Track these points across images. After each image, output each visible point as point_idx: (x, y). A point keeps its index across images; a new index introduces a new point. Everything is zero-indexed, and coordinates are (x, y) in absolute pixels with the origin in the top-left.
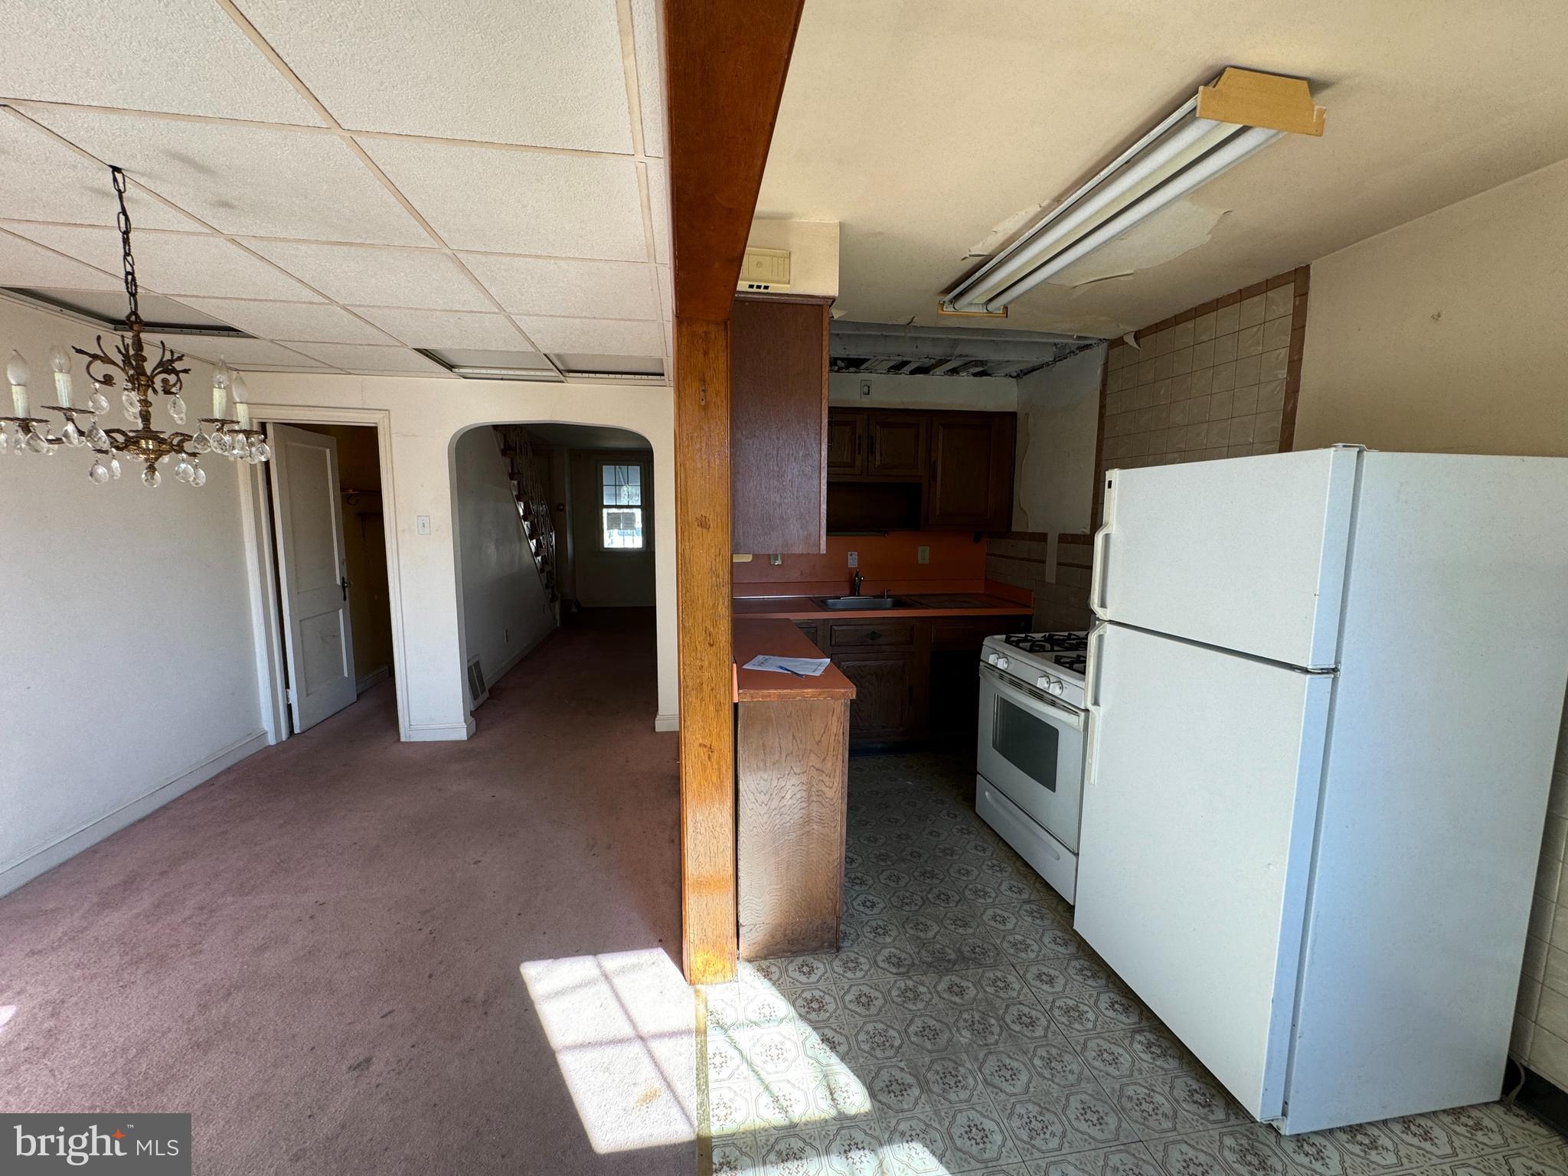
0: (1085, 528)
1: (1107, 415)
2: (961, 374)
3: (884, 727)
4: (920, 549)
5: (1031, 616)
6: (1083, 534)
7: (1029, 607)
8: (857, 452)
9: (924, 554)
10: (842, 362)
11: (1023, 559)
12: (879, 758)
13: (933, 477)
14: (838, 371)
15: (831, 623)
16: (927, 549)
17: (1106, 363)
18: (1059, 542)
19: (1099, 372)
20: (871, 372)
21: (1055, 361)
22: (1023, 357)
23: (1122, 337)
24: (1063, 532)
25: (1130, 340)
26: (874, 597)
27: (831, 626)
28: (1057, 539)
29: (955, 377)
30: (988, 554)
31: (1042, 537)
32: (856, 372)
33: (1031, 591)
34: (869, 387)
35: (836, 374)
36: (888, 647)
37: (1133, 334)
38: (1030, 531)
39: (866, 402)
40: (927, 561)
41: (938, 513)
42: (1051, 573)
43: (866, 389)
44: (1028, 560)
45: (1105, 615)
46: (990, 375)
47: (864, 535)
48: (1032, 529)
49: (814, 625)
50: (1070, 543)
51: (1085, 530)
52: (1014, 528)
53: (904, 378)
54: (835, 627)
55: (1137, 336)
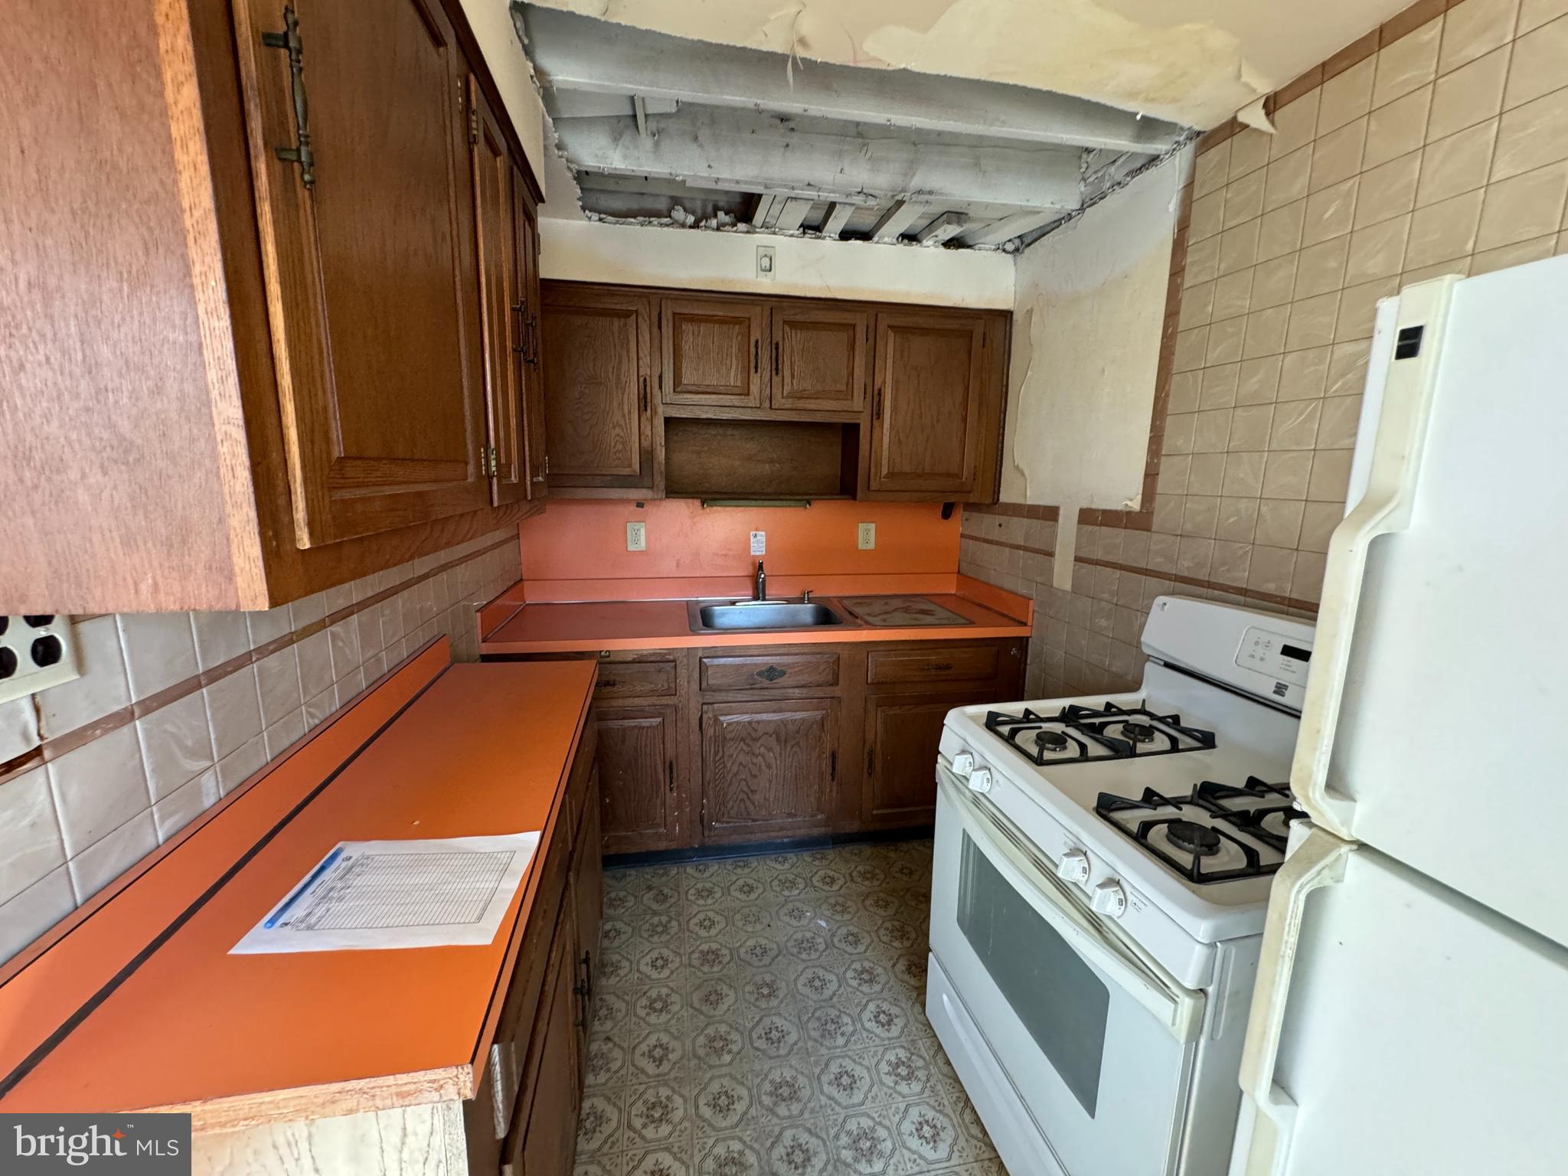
0: (1131, 500)
1: (1186, 286)
2: (925, 242)
3: (790, 815)
4: (862, 526)
5: (1027, 638)
6: (1128, 509)
7: (1025, 624)
8: (752, 370)
9: (867, 535)
10: (726, 214)
11: (1018, 547)
12: (785, 860)
13: (877, 413)
14: (718, 229)
15: (700, 654)
16: (872, 526)
17: (1189, 186)
18: (1079, 522)
19: (1173, 207)
20: (774, 233)
21: (1082, 209)
22: (1028, 200)
23: (1235, 118)
24: (1085, 505)
25: (1255, 118)
26: (789, 601)
27: (700, 659)
28: (1076, 518)
29: (915, 248)
30: (962, 536)
31: (1050, 514)
32: (748, 232)
33: (1030, 599)
34: (771, 259)
35: (714, 233)
36: (797, 691)
37: (1262, 101)
38: (1029, 502)
39: (766, 285)
40: (871, 546)
41: (885, 471)
42: (1063, 573)
43: (766, 262)
44: (1026, 549)
45: (1347, 822)
46: (969, 247)
47: (775, 506)
48: (1034, 497)
49: (671, 657)
50: (1102, 525)
51: (1129, 503)
52: (1004, 498)
53: (829, 245)
54: (705, 660)
55: (1272, 105)
